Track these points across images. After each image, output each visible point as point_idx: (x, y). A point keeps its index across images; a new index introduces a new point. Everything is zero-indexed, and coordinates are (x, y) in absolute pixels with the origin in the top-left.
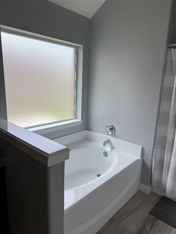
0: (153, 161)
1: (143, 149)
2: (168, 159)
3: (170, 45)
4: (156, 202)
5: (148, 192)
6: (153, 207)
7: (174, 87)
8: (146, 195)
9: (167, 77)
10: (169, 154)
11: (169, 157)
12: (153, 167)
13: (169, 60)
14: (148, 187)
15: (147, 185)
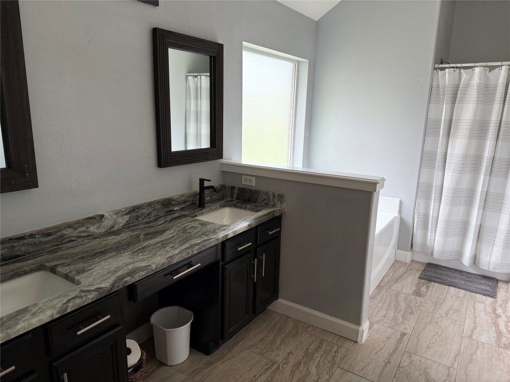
0: (416, 216)
1: (401, 202)
2: (436, 211)
3: (437, 66)
4: (422, 269)
5: (408, 260)
6: (420, 273)
7: (443, 118)
8: (406, 263)
9: (433, 106)
10: (437, 204)
11: (436, 208)
12: (415, 224)
13: (435, 83)
14: (409, 253)
15: (407, 250)
